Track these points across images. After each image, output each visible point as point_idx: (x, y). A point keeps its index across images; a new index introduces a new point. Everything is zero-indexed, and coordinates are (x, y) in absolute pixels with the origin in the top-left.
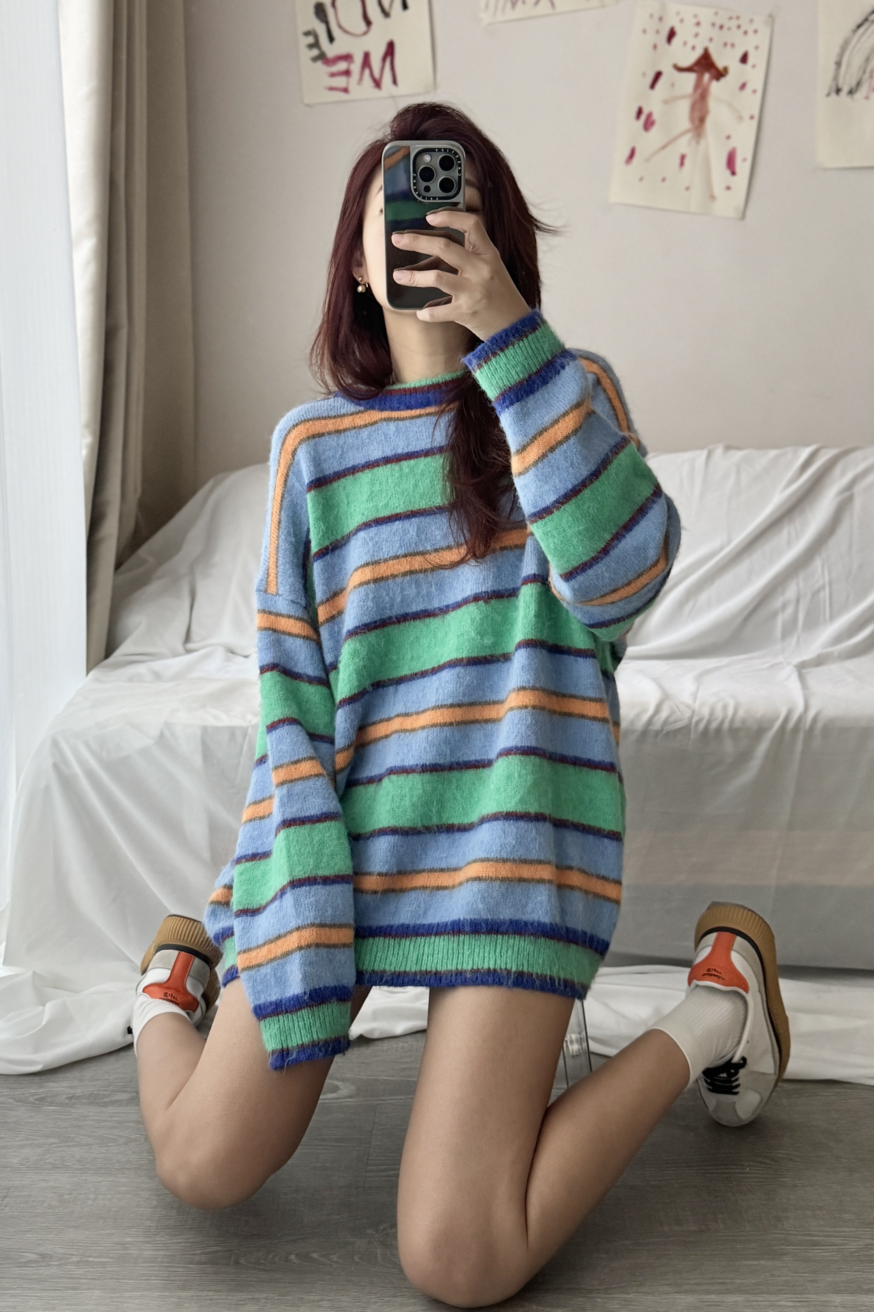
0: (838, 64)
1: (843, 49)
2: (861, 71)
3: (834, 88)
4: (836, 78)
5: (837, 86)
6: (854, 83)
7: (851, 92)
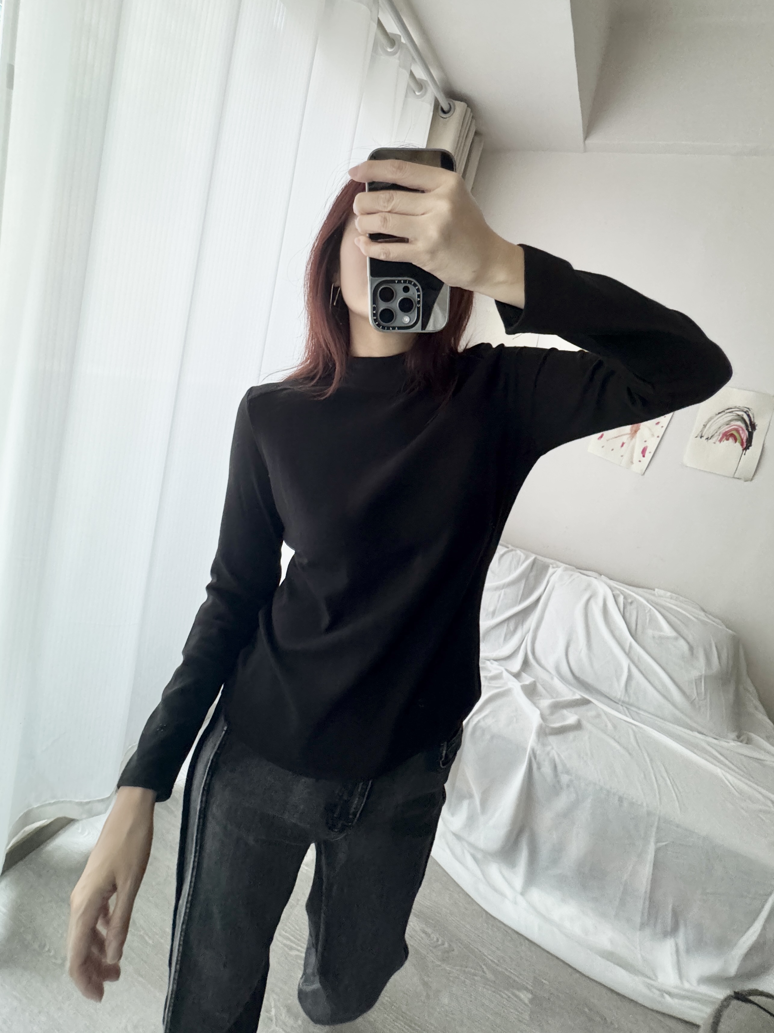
0: (705, 426)
1: (709, 421)
2: (715, 431)
3: (700, 435)
4: (702, 431)
5: (702, 434)
6: (710, 436)
7: (707, 439)
